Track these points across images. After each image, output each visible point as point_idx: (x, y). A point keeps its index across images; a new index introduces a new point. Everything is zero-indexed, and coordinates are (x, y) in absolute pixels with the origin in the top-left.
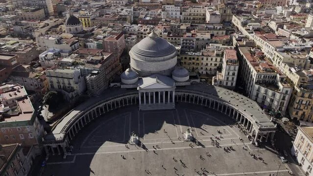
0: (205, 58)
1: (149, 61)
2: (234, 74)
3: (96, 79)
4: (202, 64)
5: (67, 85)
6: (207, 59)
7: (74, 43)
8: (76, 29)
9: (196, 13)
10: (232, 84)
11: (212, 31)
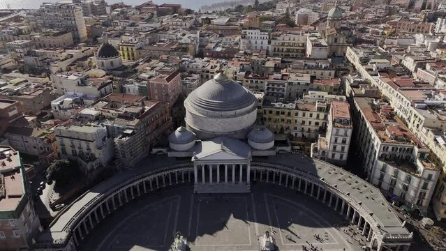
0: (300, 113)
1: (211, 117)
2: (344, 142)
3: (129, 143)
4: (296, 121)
5: (85, 151)
6: (304, 115)
7: (104, 85)
8: (112, 63)
9: (292, 41)
10: (342, 156)
11: (313, 71)
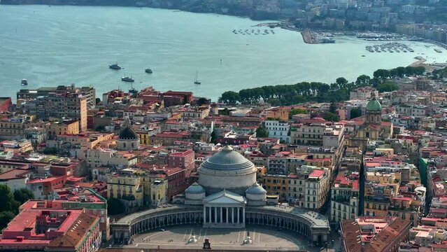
0: (292, 181)
4: (289, 188)
6: (295, 183)
8: (133, 144)
9: (312, 133)
10: (314, 205)
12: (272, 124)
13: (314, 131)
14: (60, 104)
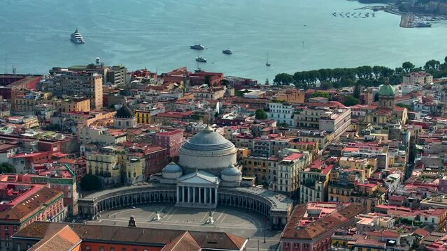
0: (272, 164)
2: (287, 177)
4: (270, 171)
5: (104, 170)
6: (275, 165)
8: (128, 122)
10: (287, 189)
11: (305, 138)
12: (276, 107)
13: (317, 115)
14: (76, 82)
